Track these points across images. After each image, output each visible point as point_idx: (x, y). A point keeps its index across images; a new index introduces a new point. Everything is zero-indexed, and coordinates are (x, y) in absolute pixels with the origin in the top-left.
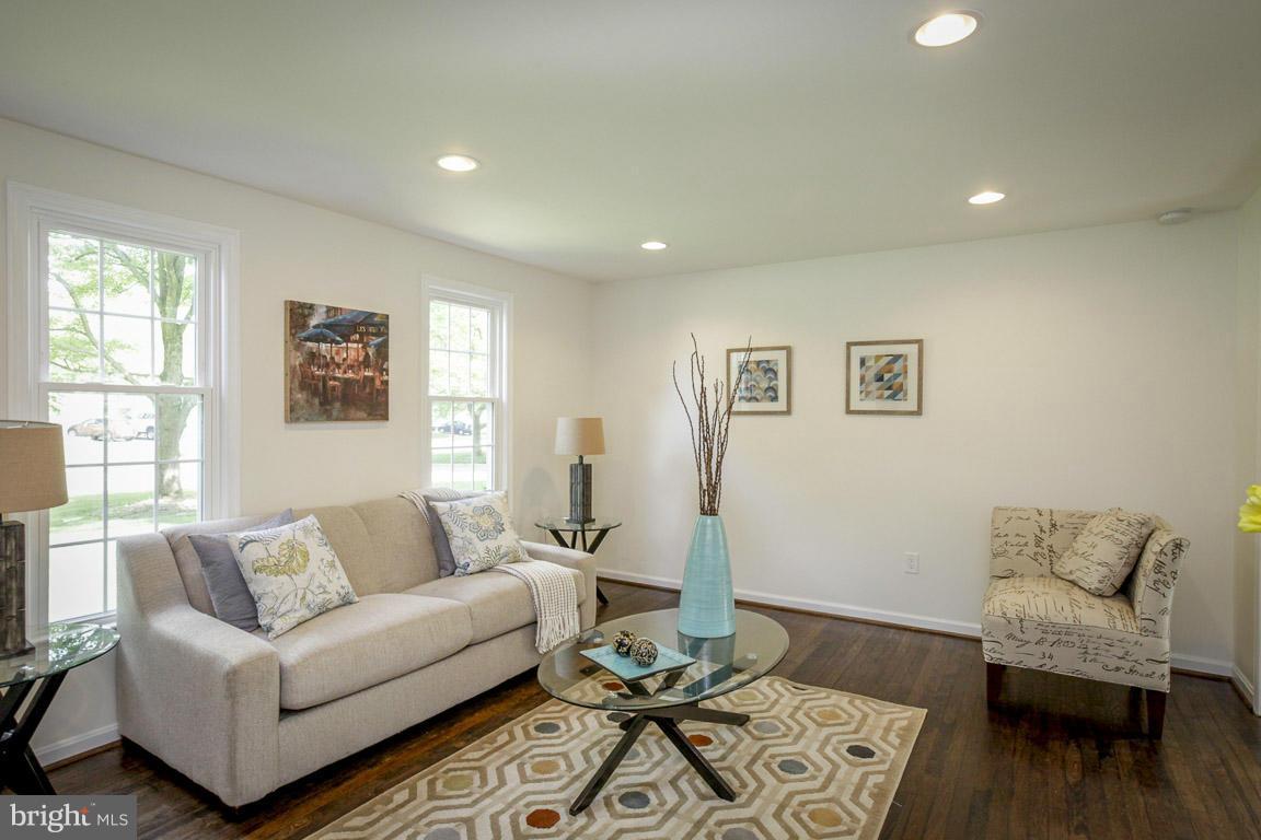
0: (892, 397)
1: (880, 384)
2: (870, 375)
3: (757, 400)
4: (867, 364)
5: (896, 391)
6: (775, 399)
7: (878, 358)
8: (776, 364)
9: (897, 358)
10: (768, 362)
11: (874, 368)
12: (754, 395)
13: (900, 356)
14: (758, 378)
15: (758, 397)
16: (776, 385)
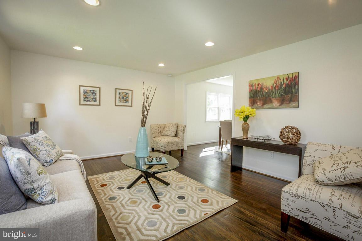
0: (126, 102)
1: (123, 99)
2: (121, 97)
3: (90, 101)
4: (121, 94)
5: (127, 101)
6: (96, 101)
7: (123, 93)
8: (96, 92)
9: (127, 93)
10: (93, 91)
11: (122, 95)
12: (89, 100)
13: (128, 93)
14: (90, 95)
15: (90, 100)
16: (96, 97)
